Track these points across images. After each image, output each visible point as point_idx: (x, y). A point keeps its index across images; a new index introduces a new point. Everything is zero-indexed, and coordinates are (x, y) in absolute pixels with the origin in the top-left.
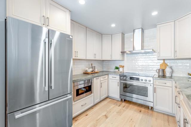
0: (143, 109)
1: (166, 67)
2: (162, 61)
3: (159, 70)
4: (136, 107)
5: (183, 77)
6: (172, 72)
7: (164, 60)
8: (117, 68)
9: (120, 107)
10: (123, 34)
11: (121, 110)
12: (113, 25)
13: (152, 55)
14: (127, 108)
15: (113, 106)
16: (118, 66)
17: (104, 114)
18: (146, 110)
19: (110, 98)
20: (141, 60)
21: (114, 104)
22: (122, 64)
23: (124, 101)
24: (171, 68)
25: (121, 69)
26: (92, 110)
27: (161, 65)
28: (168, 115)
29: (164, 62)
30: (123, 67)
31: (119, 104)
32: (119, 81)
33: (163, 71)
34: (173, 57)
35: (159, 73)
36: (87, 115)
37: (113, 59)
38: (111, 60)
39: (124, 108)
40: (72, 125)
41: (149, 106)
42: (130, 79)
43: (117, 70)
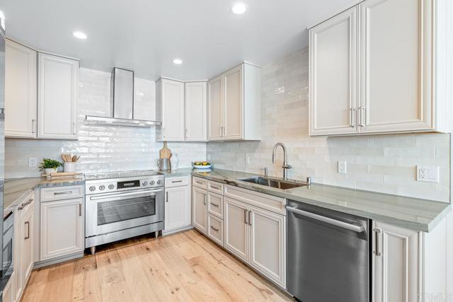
0: (147, 244)
1: (171, 156)
6: (178, 162)
7: (165, 142)
22: (66, 150)
23: (96, 252)
24: (176, 155)
25: (70, 167)
27: (161, 152)
28: (183, 231)
29: (166, 146)
30: (75, 159)
33: (168, 161)
34: (183, 139)
38: (34, 136)
41: (154, 233)
42: (118, 187)
43: (51, 171)
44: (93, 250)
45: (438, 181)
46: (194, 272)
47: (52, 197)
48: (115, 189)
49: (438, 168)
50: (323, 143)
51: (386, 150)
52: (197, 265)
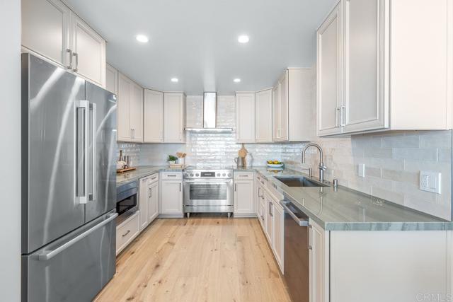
0: (220, 220)
1: (246, 155)
2: (240, 146)
3: (238, 158)
4: (210, 220)
5: (261, 167)
6: (252, 160)
7: (243, 144)
8: (172, 158)
9: (188, 226)
10: (185, 95)
11: (189, 229)
12: (175, 80)
13: (229, 137)
14: (198, 223)
15: (176, 227)
16: (174, 155)
17: (166, 241)
18: (225, 220)
19: (162, 219)
20: (213, 144)
21: (175, 224)
22: (181, 150)
23: (190, 216)
24: (251, 154)
25: (181, 161)
26: (138, 243)
27: (240, 152)
28: (250, 218)
29: (243, 147)
30: (184, 156)
31: (183, 223)
32: (181, 182)
33: (243, 159)
34: (253, 141)
35: (238, 163)
36: (133, 253)
37: (165, 142)
38: (162, 142)
39: (194, 226)
40: (115, 273)
41: (227, 213)
42: (202, 176)
43: (172, 162)
44: (188, 215)
45: (440, 192)
46: (235, 245)
47: (166, 177)
48: (200, 176)
49: (440, 174)
50: (348, 142)
51: (395, 150)
52: (240, 241)
